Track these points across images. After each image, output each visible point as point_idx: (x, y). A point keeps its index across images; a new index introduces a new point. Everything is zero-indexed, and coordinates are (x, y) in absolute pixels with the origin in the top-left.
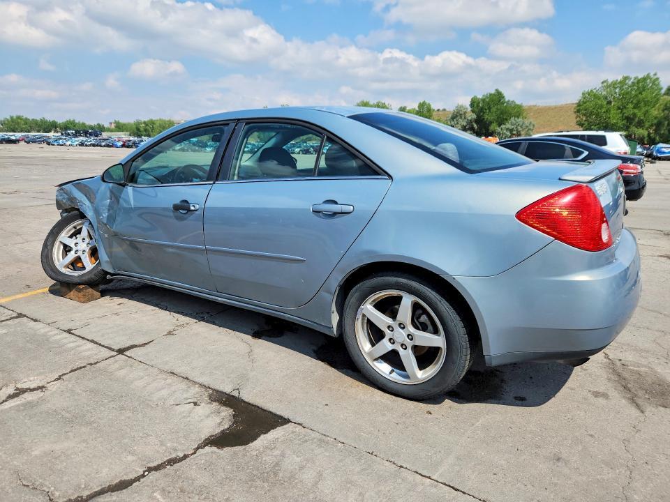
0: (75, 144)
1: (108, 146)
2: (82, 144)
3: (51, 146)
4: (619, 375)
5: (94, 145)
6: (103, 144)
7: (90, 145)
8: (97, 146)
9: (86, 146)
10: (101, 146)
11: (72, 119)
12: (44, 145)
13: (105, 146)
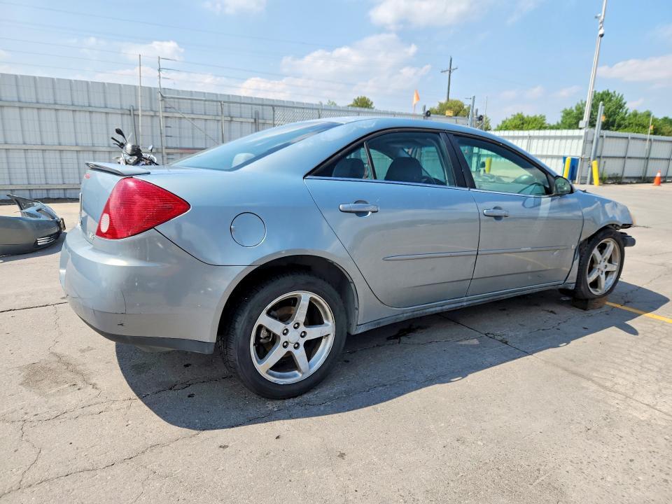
4: (77, 373)
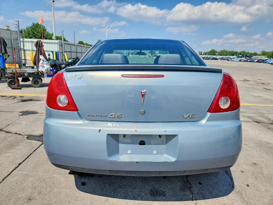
0: (237, 61)
1: (250, 61)
2: (240, 61)
3: (228, 61)
5: (245, 61)
6: (249, 61)
7: (243, 61)
8: (246, 61)
9: (242, 61)
10: (247, 61)
11: (244, 51)
12: (226, 61)
13: (249, 62)
